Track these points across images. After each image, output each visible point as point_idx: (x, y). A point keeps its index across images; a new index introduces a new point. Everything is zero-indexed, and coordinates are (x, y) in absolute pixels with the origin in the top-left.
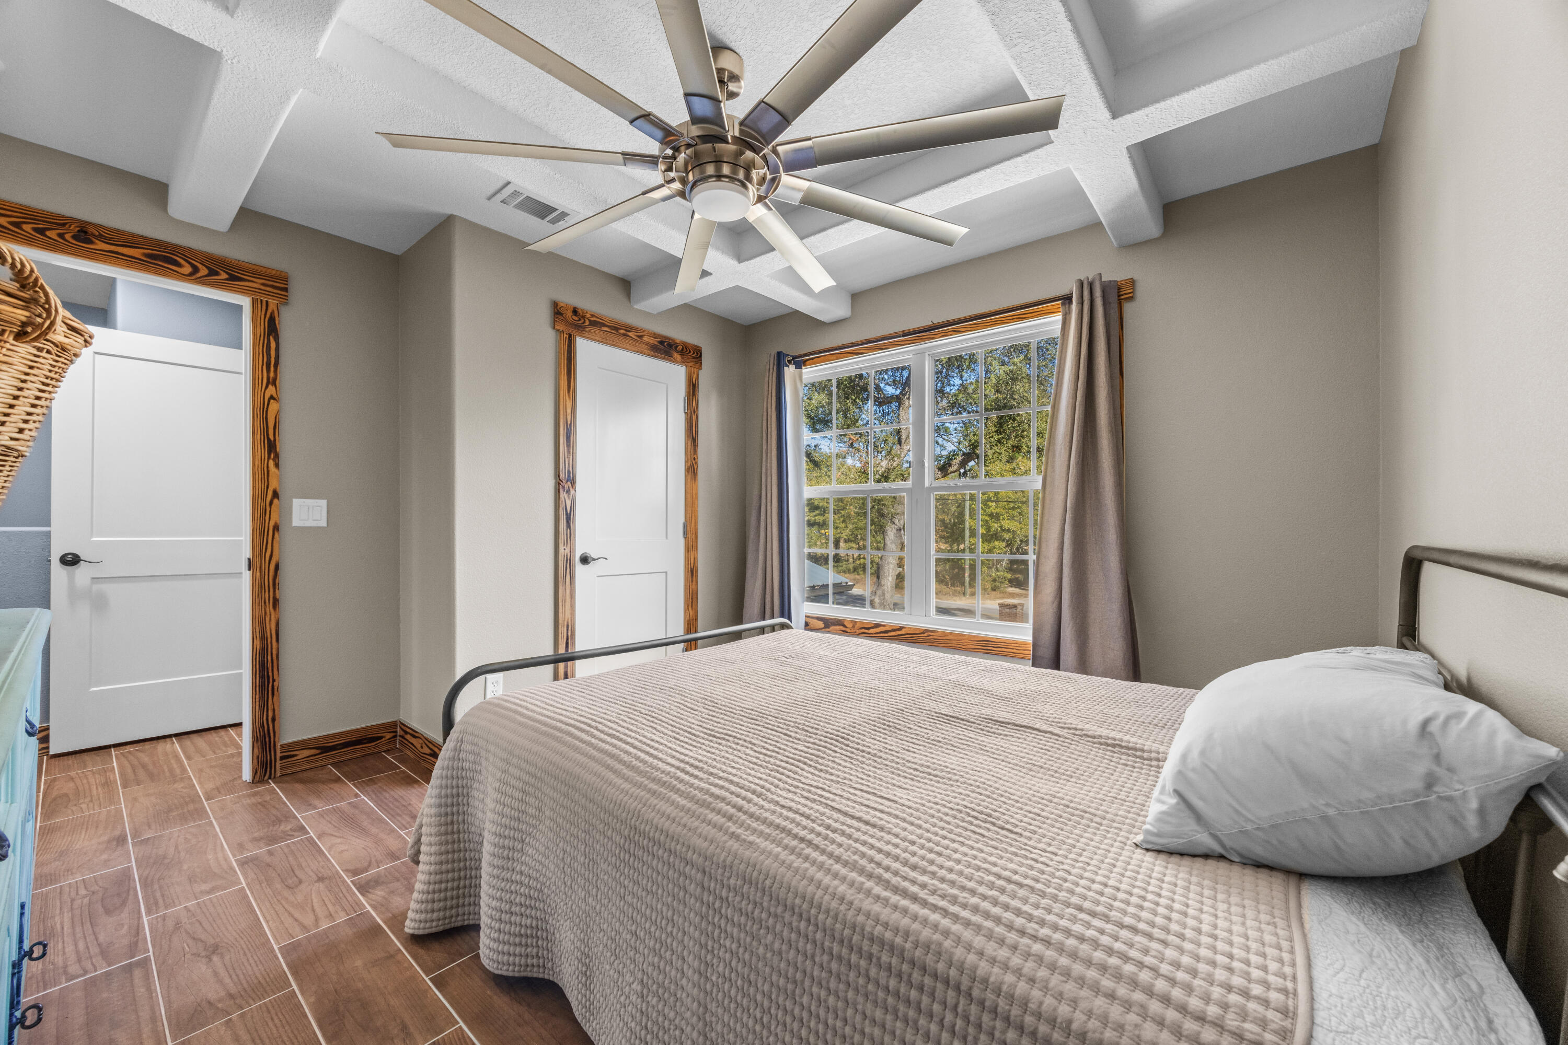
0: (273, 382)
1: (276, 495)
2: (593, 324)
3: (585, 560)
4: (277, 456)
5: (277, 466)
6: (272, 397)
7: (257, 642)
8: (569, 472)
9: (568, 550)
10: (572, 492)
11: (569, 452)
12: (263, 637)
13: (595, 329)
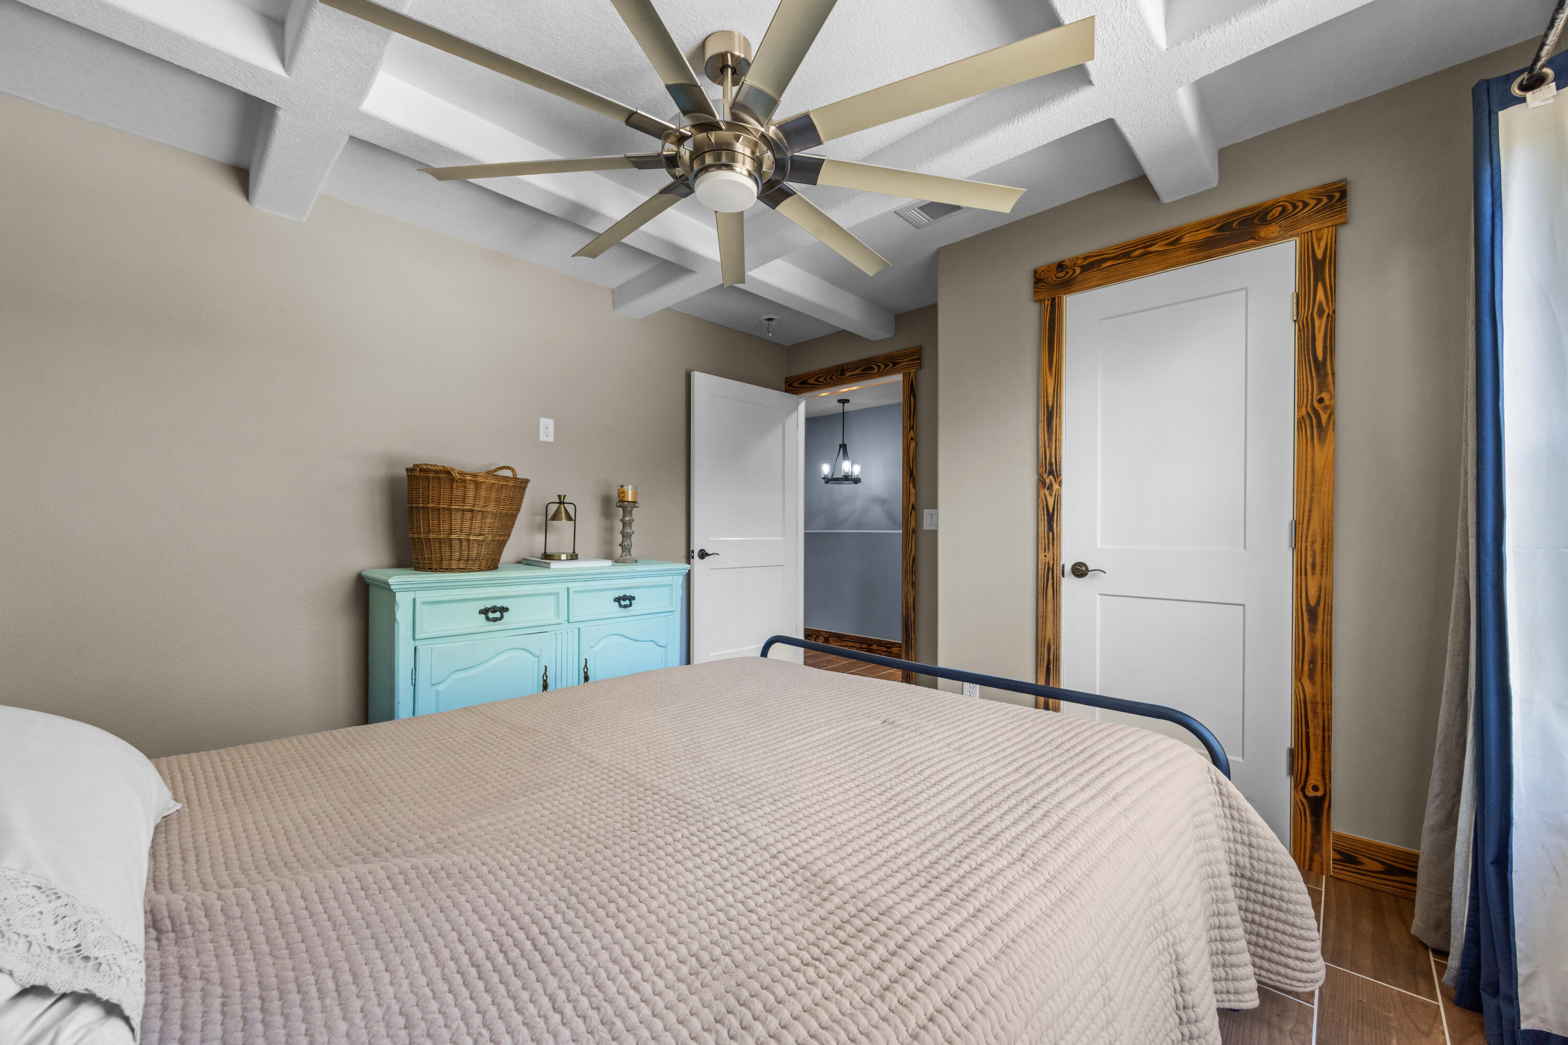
0: (912, 428)
1: (913, 508)
2: (1085, 269)
3: (1080, 571)
4: (914, 480)
5: (914, 486)
6: (912, 439)
7: (904, 610)
8: (1051, 464)
9: (1050, 556)
10: (1056, 487)
11: (1050, 440)
12: (907, 608)
13: (1095, 273)
